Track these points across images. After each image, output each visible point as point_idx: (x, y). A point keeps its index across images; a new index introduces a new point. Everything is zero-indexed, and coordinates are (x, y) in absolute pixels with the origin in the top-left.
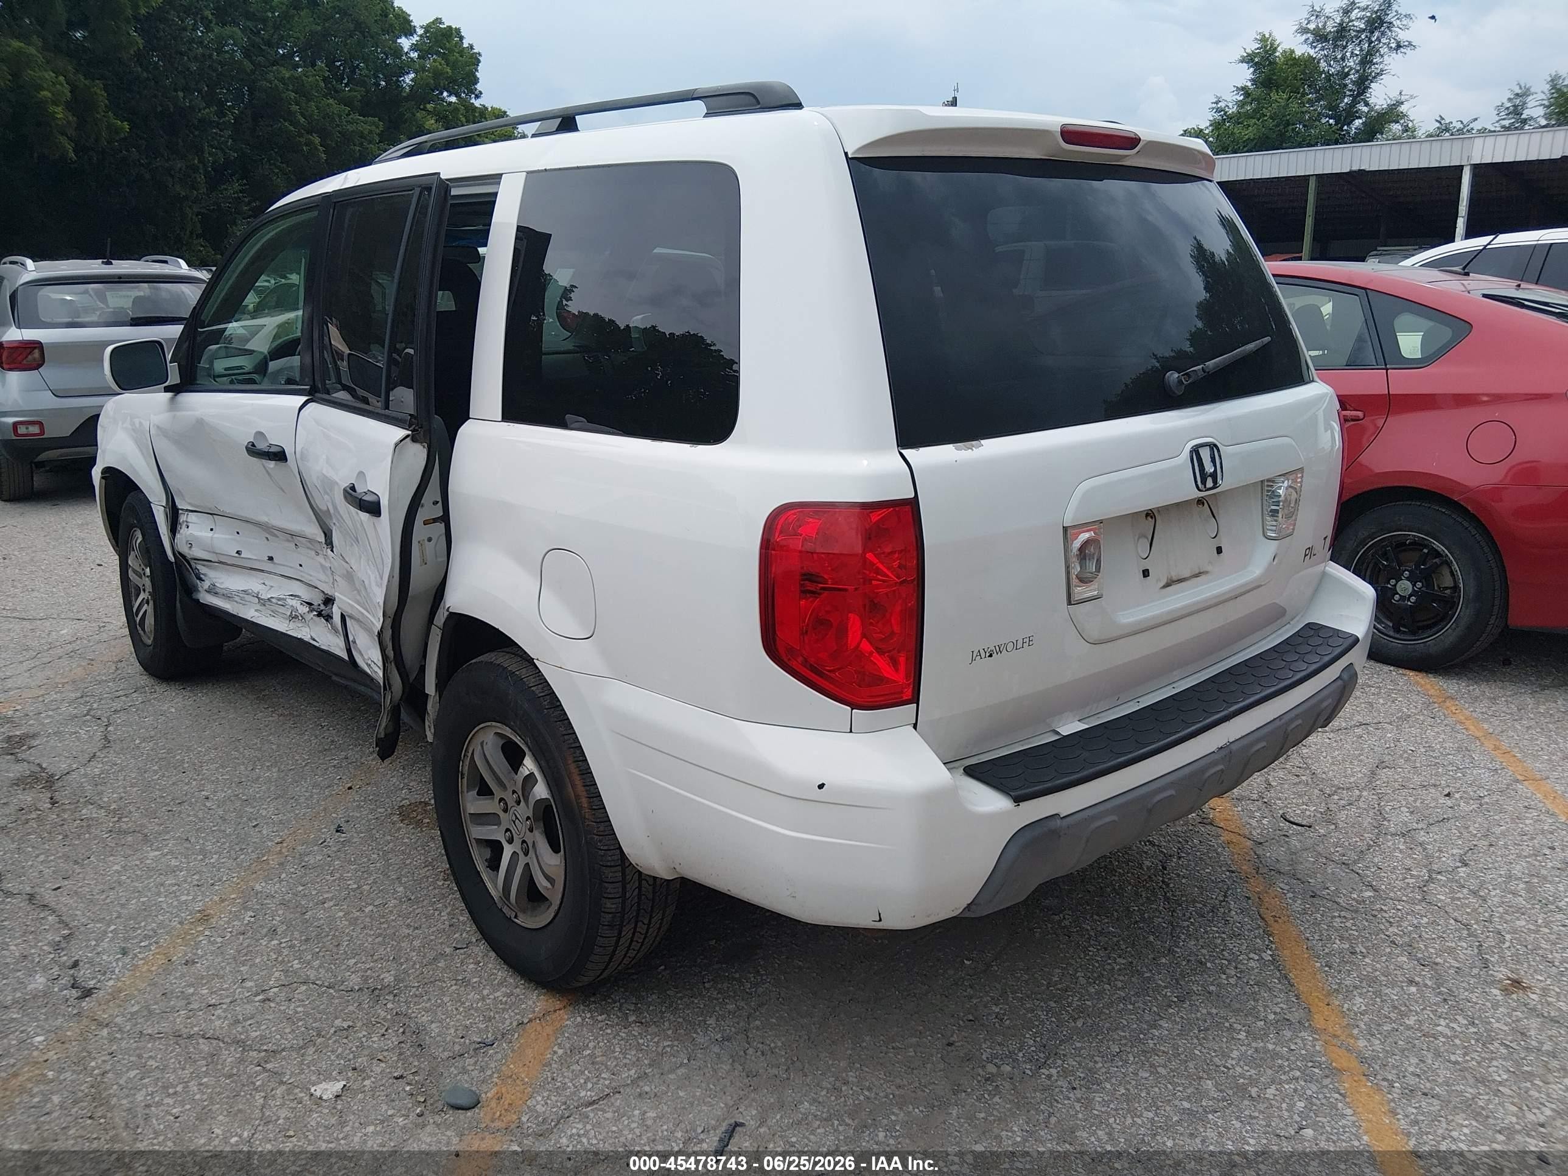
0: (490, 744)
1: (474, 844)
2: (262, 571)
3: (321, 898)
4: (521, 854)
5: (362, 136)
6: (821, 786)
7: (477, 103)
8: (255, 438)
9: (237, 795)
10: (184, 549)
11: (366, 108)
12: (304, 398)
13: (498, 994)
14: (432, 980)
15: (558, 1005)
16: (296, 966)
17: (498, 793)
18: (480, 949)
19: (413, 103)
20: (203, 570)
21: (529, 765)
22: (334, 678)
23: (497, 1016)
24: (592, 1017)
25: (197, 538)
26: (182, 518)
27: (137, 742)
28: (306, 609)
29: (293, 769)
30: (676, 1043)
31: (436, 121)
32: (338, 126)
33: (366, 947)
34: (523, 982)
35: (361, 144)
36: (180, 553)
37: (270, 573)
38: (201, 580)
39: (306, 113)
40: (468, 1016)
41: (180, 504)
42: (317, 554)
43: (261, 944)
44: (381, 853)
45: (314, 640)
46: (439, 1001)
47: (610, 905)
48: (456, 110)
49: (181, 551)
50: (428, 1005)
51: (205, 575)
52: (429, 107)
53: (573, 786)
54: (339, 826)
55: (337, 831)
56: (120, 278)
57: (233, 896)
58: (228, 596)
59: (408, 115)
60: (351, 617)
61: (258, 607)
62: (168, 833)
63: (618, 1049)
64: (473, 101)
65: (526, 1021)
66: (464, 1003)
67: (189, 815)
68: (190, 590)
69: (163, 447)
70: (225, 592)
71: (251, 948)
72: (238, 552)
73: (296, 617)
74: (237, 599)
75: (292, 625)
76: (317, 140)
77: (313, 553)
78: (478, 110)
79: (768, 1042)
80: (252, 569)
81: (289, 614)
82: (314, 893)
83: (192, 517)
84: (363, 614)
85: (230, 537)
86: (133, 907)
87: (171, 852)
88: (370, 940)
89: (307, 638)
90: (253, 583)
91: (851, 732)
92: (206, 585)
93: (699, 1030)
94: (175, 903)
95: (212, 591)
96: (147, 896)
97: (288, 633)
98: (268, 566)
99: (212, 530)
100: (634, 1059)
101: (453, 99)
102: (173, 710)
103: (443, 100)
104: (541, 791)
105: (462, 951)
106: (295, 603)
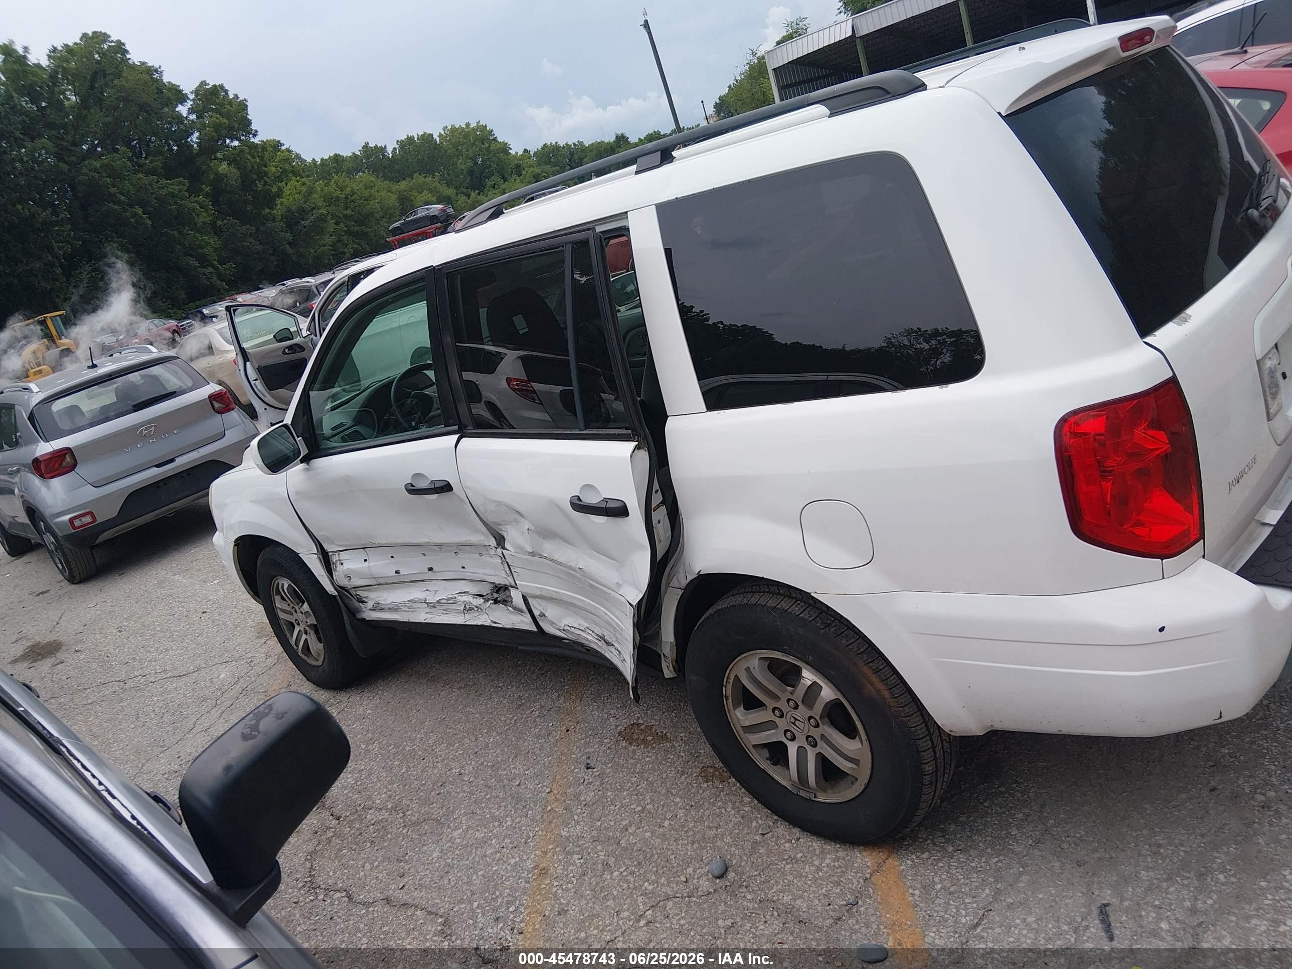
0: (757, 668)
1: (752, 749)
2: (423, 581)
3: (621, 826)
4: (808, 748)
5: (173, 195)
6: (1162, 629)
7: (256, 140)
8: (412, 480)
9: (482, 764)
10: (344, 582)
11: (169, 172)
12: (456, 437)
13: (827, 861)
14: (765, 866)
15: (883, 856)
16: (651, 887)
17: (770, 703)
18: (782, 829)
19: (205, 156)
20: (363, 594)
21: (808, 676)
22: (520, 647)
23: (842, 879)
24: (918, 857)
25: (353, 571)
26: (335, 558)
27: (364, 747)
28: (481, 601)
29: (509, 728)
30: (1002, 858)
31: (229, 165)
32: (152, 194)
33: (691, 855)
34: (838, 846)
35: (176, 203)
36: (340, 587)
37: (431, 580)
38: (363, 602)
39: (124, 192)
40: (820, 886)
41: (328, 547)
42: (481, 555)
43: (606, 879)
44: (637, 775)
45: (496, 623)
46: (786, 881)
47: (928, 768)
48: (242, 151)
49: (341, 584)
50: (780, 887)
51: (366, 597)
52: (219, 155)
53: (872, 684)
54: (588, 764)
55: (588, 768)
56: (110, 376)
57: (550, 847)
58: (394, 609)
59: (204, 168)
60: (535, 597)
61: (428, 610)
62: (453, 812)
63: (960, 877)
64: (252, 140)
65: (868, 876)
66: (807, 877)
67: (458, 793)
68: (353, 613)
69: (307, 509)
70: (391, 606)
71: (601, 885)
72: (397, 572)
73: (471, 609)
74: (406, 609)
75: (468, 616)
76: (140, 211)
77: (478, 555)
78: (259, 147)
79: (1072, 834)
80: (411, 582)
81: (462, 608)
82: (612, 824)
83: (343, 555)
84: (557, 592)
85: (388, 561)
86: (477, 881)
87: (469, 827)
88: (689, 848)
89: (488, 623)
90: (417, 593)
91: (1163, 578)
92: (370, 604)
93: (1011, 842)
94: (509, 868)
95: (377, 608)
96: (482, 870)
97: (467, 623)
98: (430, 575)
99: (366, 560)
100: (980, 880)
101: (236, 143)
102: (369, 711)
103: (228, 146)
104: (828, 693)
105: (769, 835)
106: (465, 598)
